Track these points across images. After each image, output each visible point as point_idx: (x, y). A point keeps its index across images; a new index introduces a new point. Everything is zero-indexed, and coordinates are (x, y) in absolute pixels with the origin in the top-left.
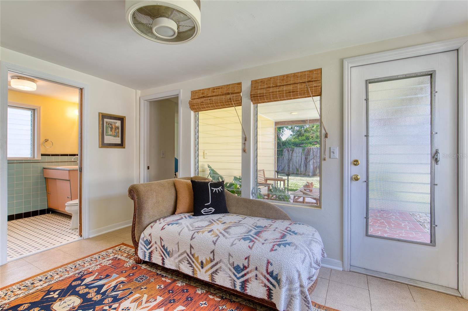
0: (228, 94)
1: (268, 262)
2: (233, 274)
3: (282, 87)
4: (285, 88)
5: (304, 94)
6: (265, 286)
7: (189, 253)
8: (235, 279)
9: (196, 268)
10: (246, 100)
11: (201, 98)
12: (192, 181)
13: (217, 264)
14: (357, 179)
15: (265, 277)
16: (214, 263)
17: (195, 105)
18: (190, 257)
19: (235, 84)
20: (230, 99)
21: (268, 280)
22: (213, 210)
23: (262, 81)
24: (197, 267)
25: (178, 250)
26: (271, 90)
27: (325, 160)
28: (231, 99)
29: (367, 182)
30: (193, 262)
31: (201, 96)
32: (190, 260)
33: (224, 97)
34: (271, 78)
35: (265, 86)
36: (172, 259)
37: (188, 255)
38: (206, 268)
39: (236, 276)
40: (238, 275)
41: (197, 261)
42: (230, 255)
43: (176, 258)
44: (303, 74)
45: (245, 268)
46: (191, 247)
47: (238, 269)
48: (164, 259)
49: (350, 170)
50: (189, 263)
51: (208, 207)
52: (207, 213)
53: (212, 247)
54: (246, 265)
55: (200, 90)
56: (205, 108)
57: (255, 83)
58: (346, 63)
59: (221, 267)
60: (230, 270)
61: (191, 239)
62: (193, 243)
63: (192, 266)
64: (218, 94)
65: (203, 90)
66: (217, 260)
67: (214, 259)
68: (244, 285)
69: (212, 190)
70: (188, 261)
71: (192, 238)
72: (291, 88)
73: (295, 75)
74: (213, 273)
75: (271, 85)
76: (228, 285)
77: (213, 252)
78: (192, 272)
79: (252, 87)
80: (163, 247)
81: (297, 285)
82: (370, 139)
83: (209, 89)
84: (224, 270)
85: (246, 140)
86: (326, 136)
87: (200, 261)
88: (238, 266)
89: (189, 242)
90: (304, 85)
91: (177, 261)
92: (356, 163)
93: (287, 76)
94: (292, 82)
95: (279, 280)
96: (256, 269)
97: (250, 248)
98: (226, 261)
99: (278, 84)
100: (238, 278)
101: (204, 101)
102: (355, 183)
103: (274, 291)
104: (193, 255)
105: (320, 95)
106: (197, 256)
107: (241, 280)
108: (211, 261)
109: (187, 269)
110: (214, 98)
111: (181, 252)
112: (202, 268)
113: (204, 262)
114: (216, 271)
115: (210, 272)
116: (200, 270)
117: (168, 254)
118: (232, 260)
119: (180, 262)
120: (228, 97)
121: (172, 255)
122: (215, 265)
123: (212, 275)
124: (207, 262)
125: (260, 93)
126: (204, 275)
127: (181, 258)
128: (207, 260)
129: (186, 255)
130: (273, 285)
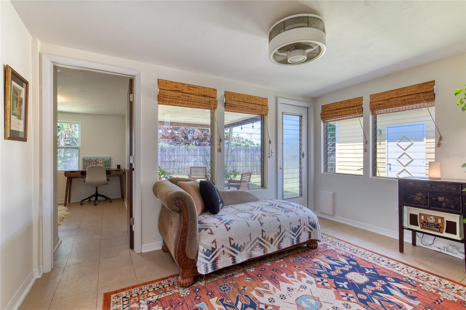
1: (309, 218)
2: (292, 236)
5: (259, 112)
6: (309, 232)
7: (260, 237)
8: (294, 238)
9: (266, 247)
10: (220, 106)
14: (281, 168)
15: (308, 227)
17: (168, 97)
19: (211, 89)
22: (222, 205)
23: (234, 94)
24: (268, 245)
25: (249, 241)
27: (270, 157)
28: (210, 102)
29: (283, 169)
30: (264, 243)
33: (203, 98)
35: (237, 99)
36: (244, 252)
37: (260, 240)
38: (274, 243)
39: (293, 235)
41: (268, 240)
42: (290, 223)
43: (249, 248)
44: (259, 98)
45: (299, 227)
46: (263, 231)
47: (295, 230)
48: (235, 257)
50: (261, 246)
51: (220, 203)
53: (279, 224)
56: (178, 103)
57: (227, 94)
58: (278, 100)
59: (285, 235)
60: (291, 233)
61: (262, 225)
62: (263, 228)
63: (263, 247)
64: (194, 93)
66: (282, 231)
67: (280, 232)
68: (298, 239)
70: (260, 244)
72: (253, 106)
73: (254, 97)
74: (280, 242)
75: (241, 100)
76: (289, 245)
77: (280, 227)
78: (263, 252)
79: (226, 97)
80: (233, 246)
82: (284, 145)
83: (184, 84)
84: (287, 236)
85: (221, 141)
86: (270, 142)
87: (270, 239)
88: (295, 228)
89: (260, 228)
90: (260, 106)
91: (249, 251)
94: (254, 102)
95: (314, 225)
96: (304, 225)
97: (297, 214)
98: (288, 229)
99: (246, 101)
100: (295, 236)
101: (181, 96)
103: (312, 233)
104: (264, 238)
106: (267, 236)
107: (297, 237)
108: (279, 234)
109: (258, 253)
110: (192, 96)
111: (253, 240)
112: (272, 243)
113: (273, 238)
114: (282, 240)
115: (277, 243)
116: (270, 246)
117: (240, 249)
118: (292, 226)
119: (252, 250)
120: (207, 99)
121: (244, 248)
122: (281, 235)
123: (279, 245)
124: (276, 236)
125: (234, 103)
126: (272, 249)
127: (253, 246)
128: (275, 235)
129: (258, 241)
130: (311, 230)
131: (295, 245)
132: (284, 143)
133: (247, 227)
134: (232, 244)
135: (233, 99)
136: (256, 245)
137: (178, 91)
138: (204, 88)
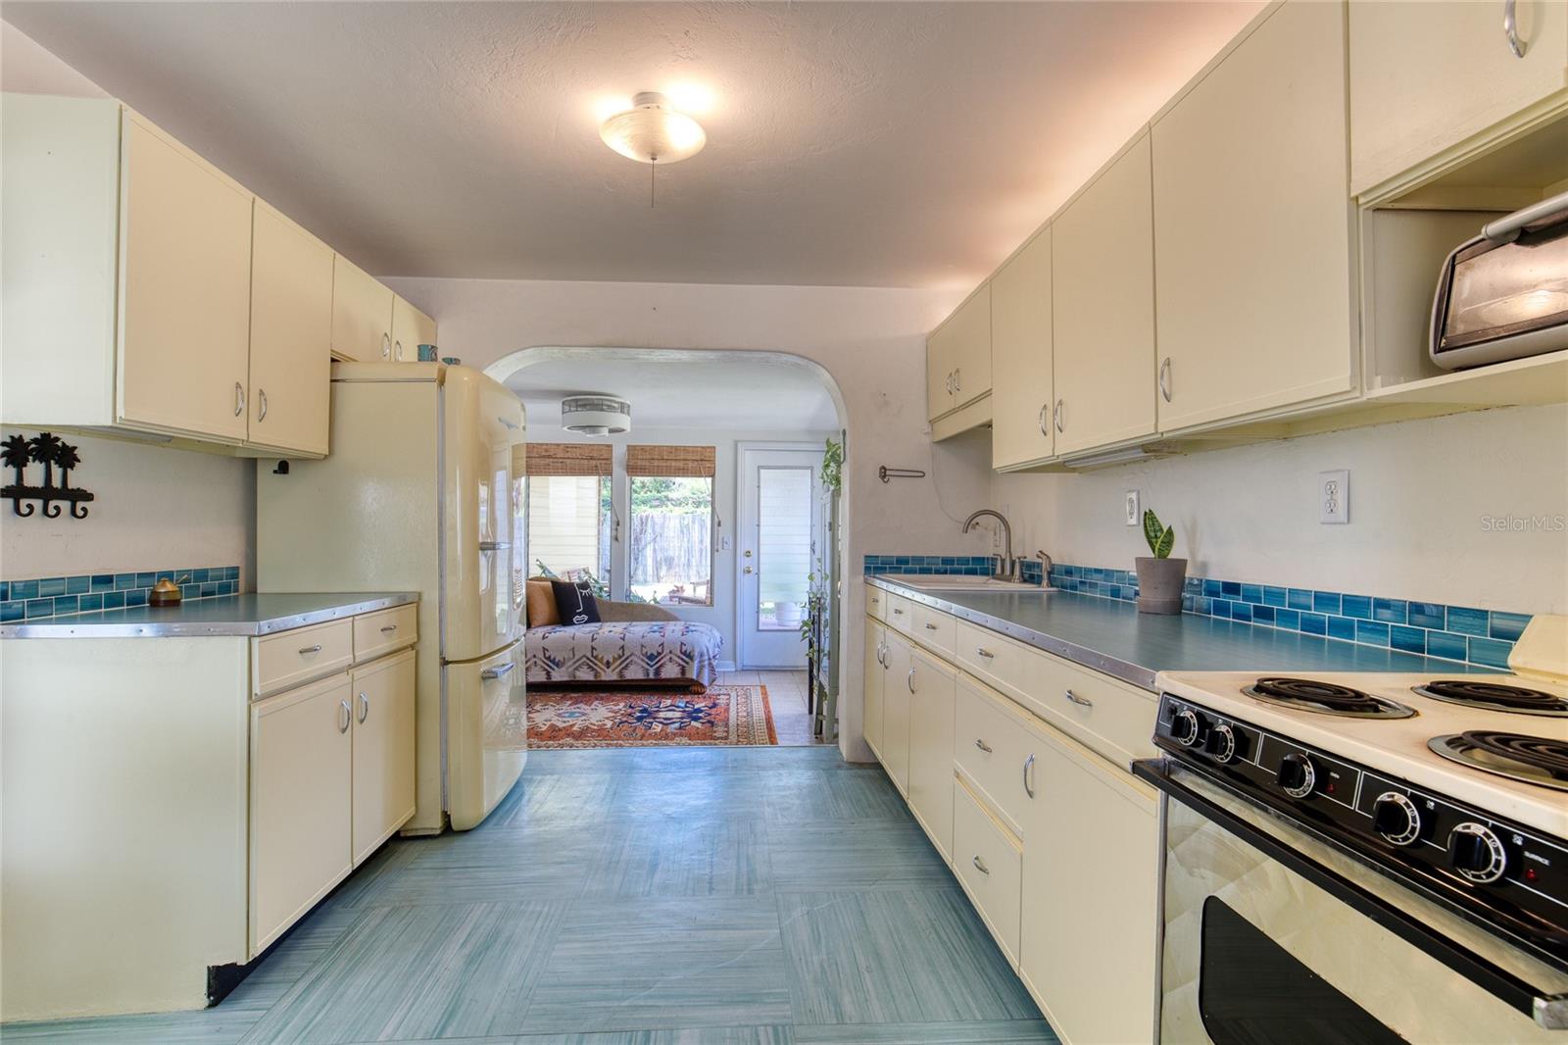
0: (592, 458)
1: (682, 644)
2: (645, 664)
3: (669, 462)
4: (673, 464)
5: (696, 473)
6: (680, 665)
7: (589, 655)
8: (648, 667)
9: (599, 670)
10: (618, 470)
11: (544, 457)
12: (553, 582)
13: (627, 658)
14: (749, 572)
15: (679, 657)
16: (623, 658)
18: (591, 661)
19: (602, 445)
20: (596, 466)
21: (682, 659)
22: (586, 618)
23: (643, 449)
24: (601, 669)
25: (572, 657)
26: (656, 463)
27: (718, 551)
28: (598, 466)
29: (758, 574)
30: (596, 664)
31: (544, 454)
32: (591, 664)
33: (586, 462)
34: (655, 447)
35: (648, 457)
36: (563, 669)
37: (588, 659)
38: (612, 668)
39: (648, 664)
40: (652, 664)
41: (601, 663)
42: (642, 646)
43: (571, 666)
44: (694, 450)
45: (659, 654)
46: (593, 648)
47: (651, 657)
48: (551, 673)
49: (744, 563)
50: (590, 667)
51: (580, 614)
52: (580, 622)
53: (622, 643)
54: (660, 651)
55: (542, 444)
57: (632, 450)
58: (739, 445)
59: (632, 660)
60: (643, 660)
62: (594, 644)
63: (593, 669)
64: (574, 456)
65: (547, 444)
66: (627, 654)
67: (624, 654)
68: (657, 672)
69: (581, 593)
70: (588, 664)
71: (593, 640)
72: (681, 464)
73: (685, 449)
74: (623, 668)
75: (656, 457)
76: (640, 676)
77: (623, 647)
78: (595, 676)
79: (629, 454)
80: (549, 658)
81: (706, 657)
82: (762, 528)
83: (558, 445)
84: (635, 662)
85: (618, 524)
86: (719, 525)
87: (605, 661)
88: (652, 654)
89: (589, 644)
90: (696, 463)
91: (571, 669)
92: (748, 554)
93: (677, 448)
94: (682, 457)
95: (691, 657)
96: (671, 652)
97: (663, 636)
98: (638, 653)
99: (665, 457)
100: (652, 666)
101: (550, 463)
102: (747, 575)
103: (687, 667)
104: (596, 657)
105: (713, 476)
106: (600, 657)
107: (655, 667)
108: (620, 657)
109: (585, 675)
110: (568, 461)
111: (577, 657)
112: (608, 667)
113: (611, 660)
114: (627, 666)
115: (619, 669)
116: (604, 671)
117: (557, 665)
118: (644, 651)
119: (576, 669)
120: (593, 462)
121: (563, 664)
122: (624, 661)
123: (621, 672)
124: (615, 660)
125: (639, 463)
126: (609, 675)
127: (577, 664)
128: (614, 658)
129: (585, 659)
130: (687, 663)
131: (651, 680)
132: (762, 524)
133: (571, 640)
134: (547, 656)
135: (639, 457)
136: (582, 664)
137: (549, 457)
138: (590, 445)
